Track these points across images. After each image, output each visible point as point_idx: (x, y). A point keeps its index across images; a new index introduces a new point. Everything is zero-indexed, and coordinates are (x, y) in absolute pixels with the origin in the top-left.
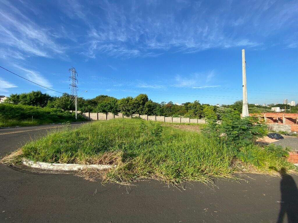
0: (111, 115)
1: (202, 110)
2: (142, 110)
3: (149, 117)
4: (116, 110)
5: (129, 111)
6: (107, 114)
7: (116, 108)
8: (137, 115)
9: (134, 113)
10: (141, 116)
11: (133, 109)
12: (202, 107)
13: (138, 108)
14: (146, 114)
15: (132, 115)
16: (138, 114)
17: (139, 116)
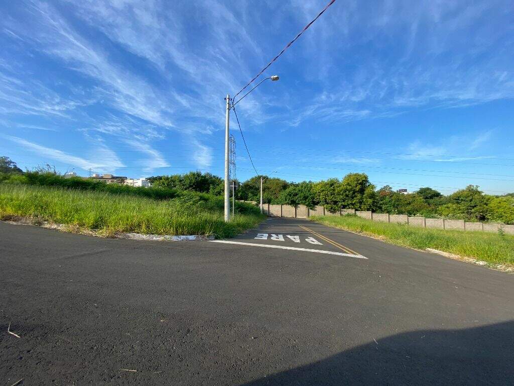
0: (302, 209)
1: (486, 204)
2: (361, 203)
3: (375, 215)
4: (313, 201)
5: (335, 203)
6: (296, 207)
7: (313, 198)
8: (352, 211)
9: (344, 207)
10: (358, 213)
11: (344, 201)
12: (486, 200)
13: (353, 198)
14: (368, 210)
15: (341, 211)
16: (352, 209)
17: (355, 213)
